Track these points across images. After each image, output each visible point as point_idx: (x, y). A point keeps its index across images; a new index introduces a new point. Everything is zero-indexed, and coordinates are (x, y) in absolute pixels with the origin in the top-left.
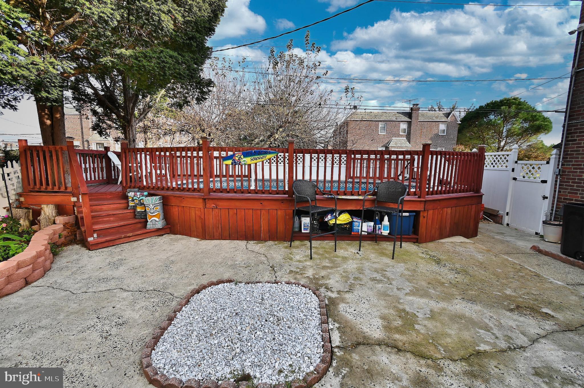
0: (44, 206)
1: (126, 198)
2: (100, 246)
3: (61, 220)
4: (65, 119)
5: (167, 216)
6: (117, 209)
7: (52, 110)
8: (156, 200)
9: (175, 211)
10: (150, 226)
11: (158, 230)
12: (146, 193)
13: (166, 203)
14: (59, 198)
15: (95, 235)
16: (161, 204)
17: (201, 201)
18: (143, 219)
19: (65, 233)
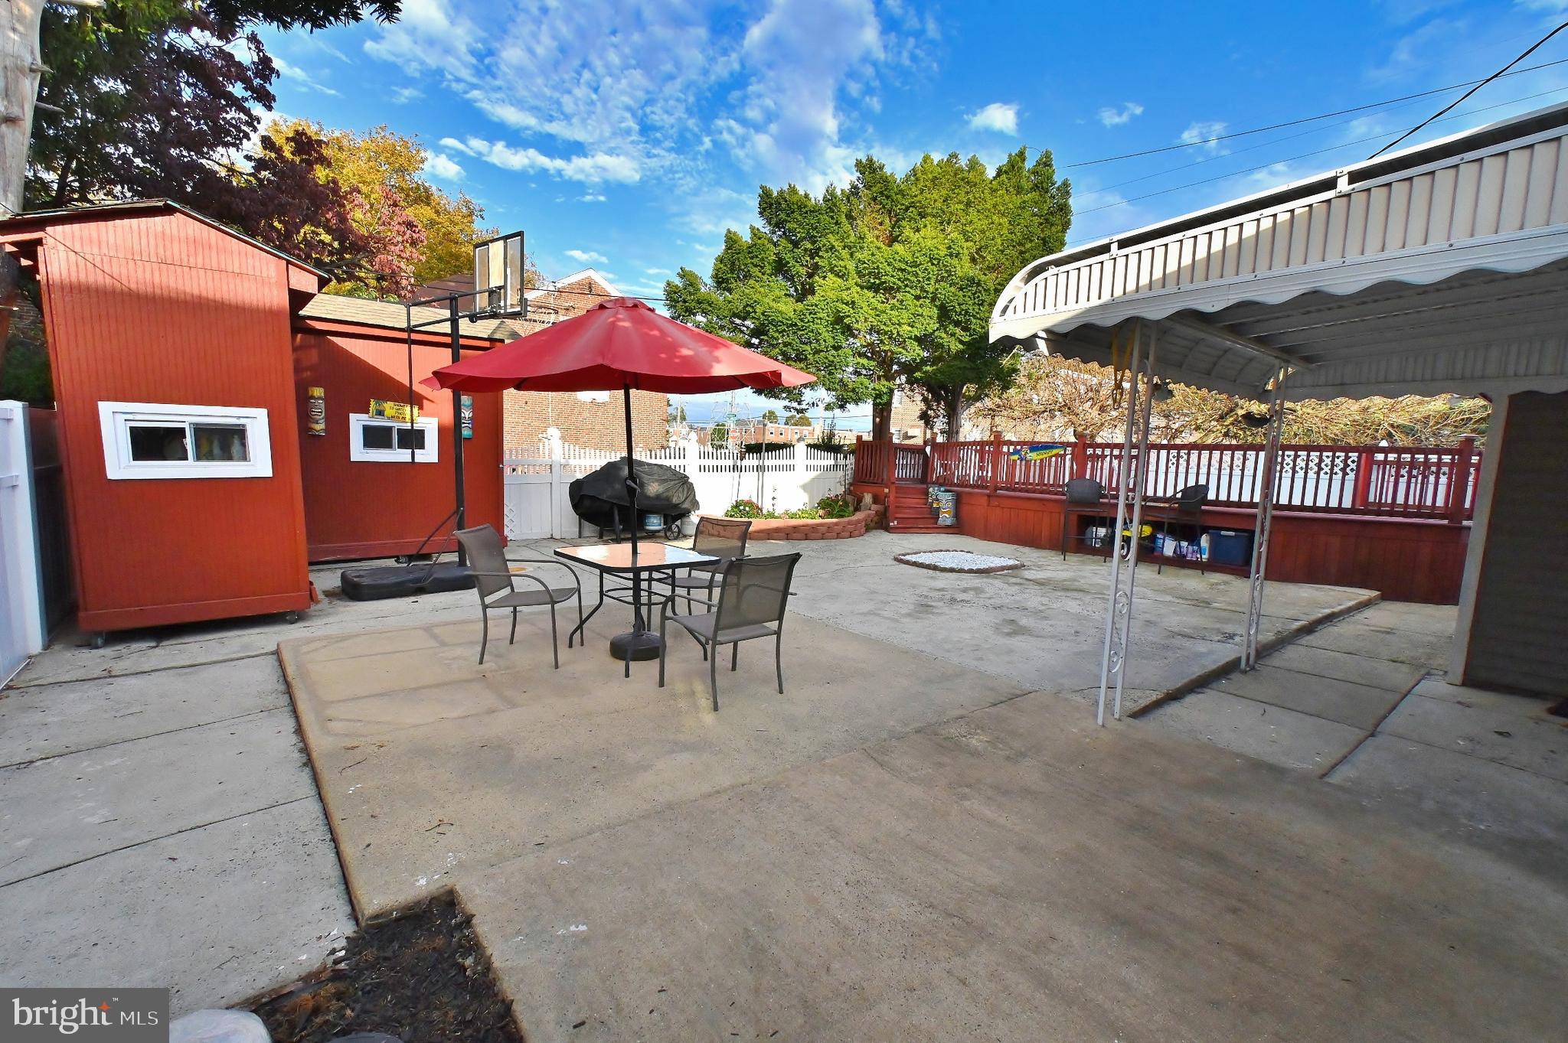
0: (865, 494)
1: (927, 493)
2: (898, 531)
3: (874, 507)
4: (872, 434)
5: (957, 514)
6: (918, 503)
7: (882, 410)
8: (948, 496)
9: (965, 509)
10: (941, 522)
11: (948, 527)
12: (942, 489)
13: (958, 501)
14: (876, 489)
15: (896, 523)
16: (954, 501)
17: (986, 498)
18: (935, 514)
19: (875, 519)
